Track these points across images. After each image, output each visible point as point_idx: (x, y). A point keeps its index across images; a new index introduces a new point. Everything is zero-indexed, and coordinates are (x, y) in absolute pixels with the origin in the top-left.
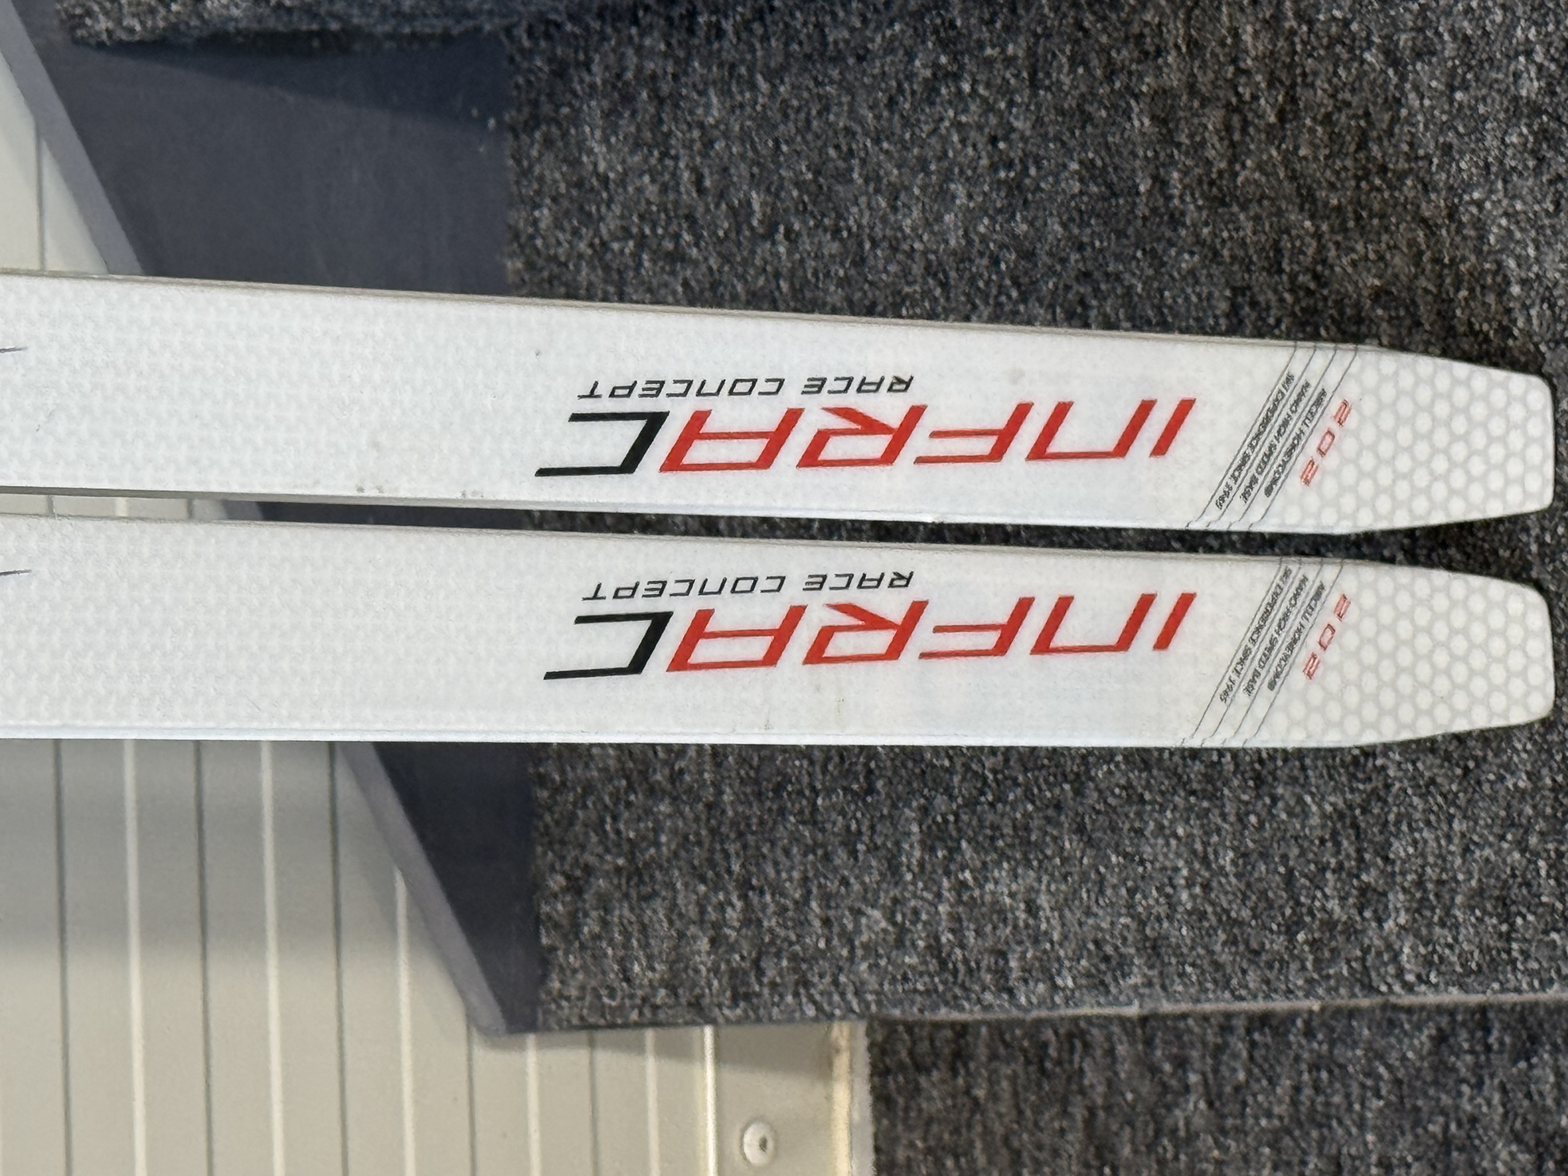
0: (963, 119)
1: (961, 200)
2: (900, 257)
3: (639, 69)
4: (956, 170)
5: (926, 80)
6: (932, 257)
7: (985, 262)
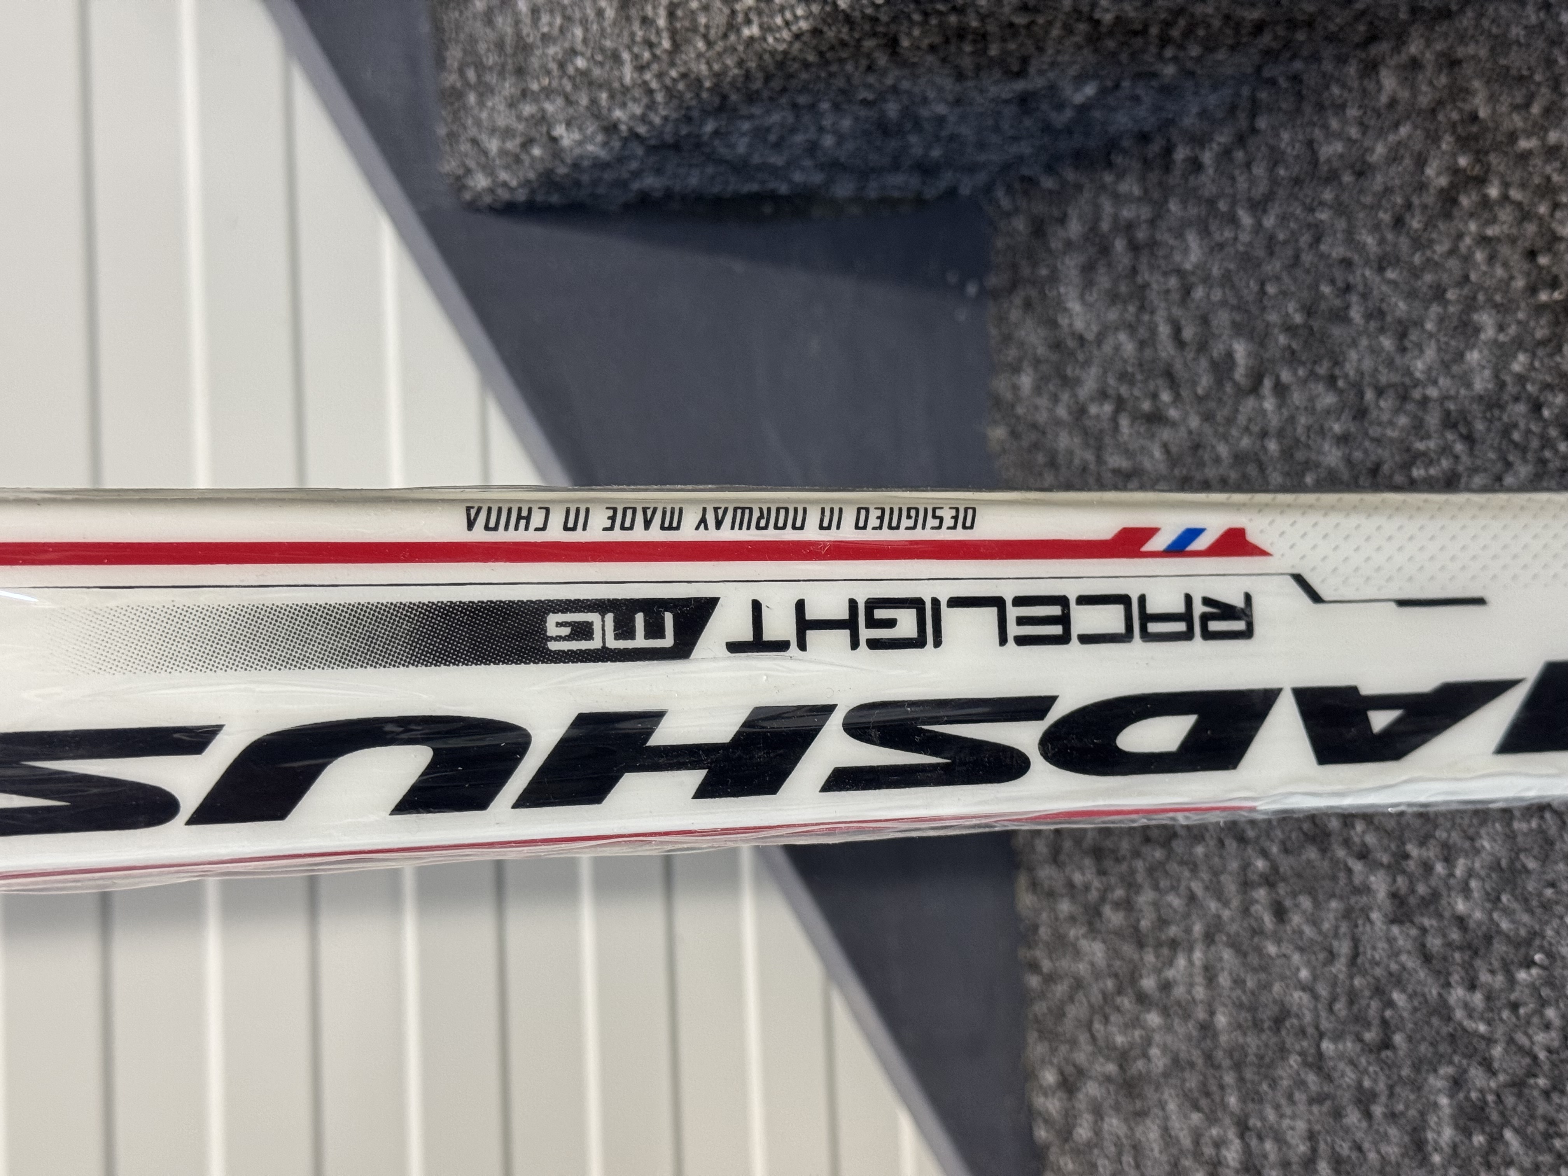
0: (1490, 232)
1: (1489, 333)
2: (1410, 407)
3: (1116, 218)
4: (1481, 297)
5: (1442, 191)
6: (1452, 406)
7: (1521, 408)
